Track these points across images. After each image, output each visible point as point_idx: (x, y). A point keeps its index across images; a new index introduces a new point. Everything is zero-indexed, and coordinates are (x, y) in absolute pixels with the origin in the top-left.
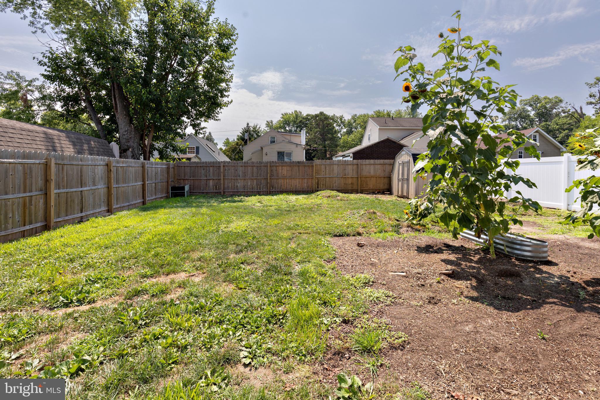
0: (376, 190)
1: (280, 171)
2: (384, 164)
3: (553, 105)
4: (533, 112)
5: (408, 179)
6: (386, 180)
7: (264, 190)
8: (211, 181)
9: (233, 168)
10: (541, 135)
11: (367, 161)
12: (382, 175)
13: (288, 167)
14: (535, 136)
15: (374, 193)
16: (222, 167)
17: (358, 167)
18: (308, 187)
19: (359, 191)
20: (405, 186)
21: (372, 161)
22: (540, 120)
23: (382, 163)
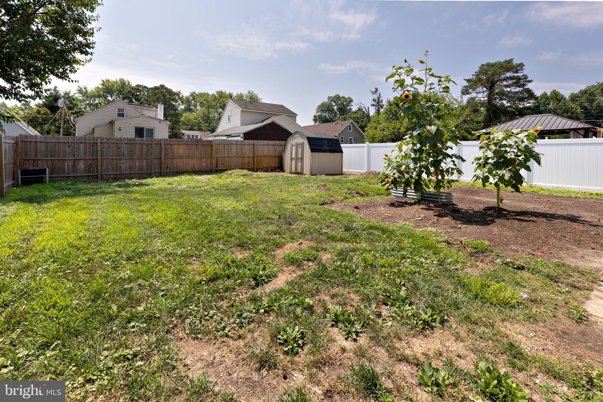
0: (269, 168)
1: (176, 150)
2: (275, 145)
3: (348, 103)
4: (336, 107)
5: (302, 159)
6: (277, 160)
7: (157, 171)
8: (82, 162)
9: (115, 145)
10: (353, 125)
11: (262, 142)
12: (274, 154)
13: (185, 146)
14: (350, 126)
15: (267, 171)
16: (99, 144)
17: (254, 148)
18: (206, 167)
19: (255, 169)
20: (300, 164)
21: (266, 142)
22: (340, 113)
23: (274, 144)
